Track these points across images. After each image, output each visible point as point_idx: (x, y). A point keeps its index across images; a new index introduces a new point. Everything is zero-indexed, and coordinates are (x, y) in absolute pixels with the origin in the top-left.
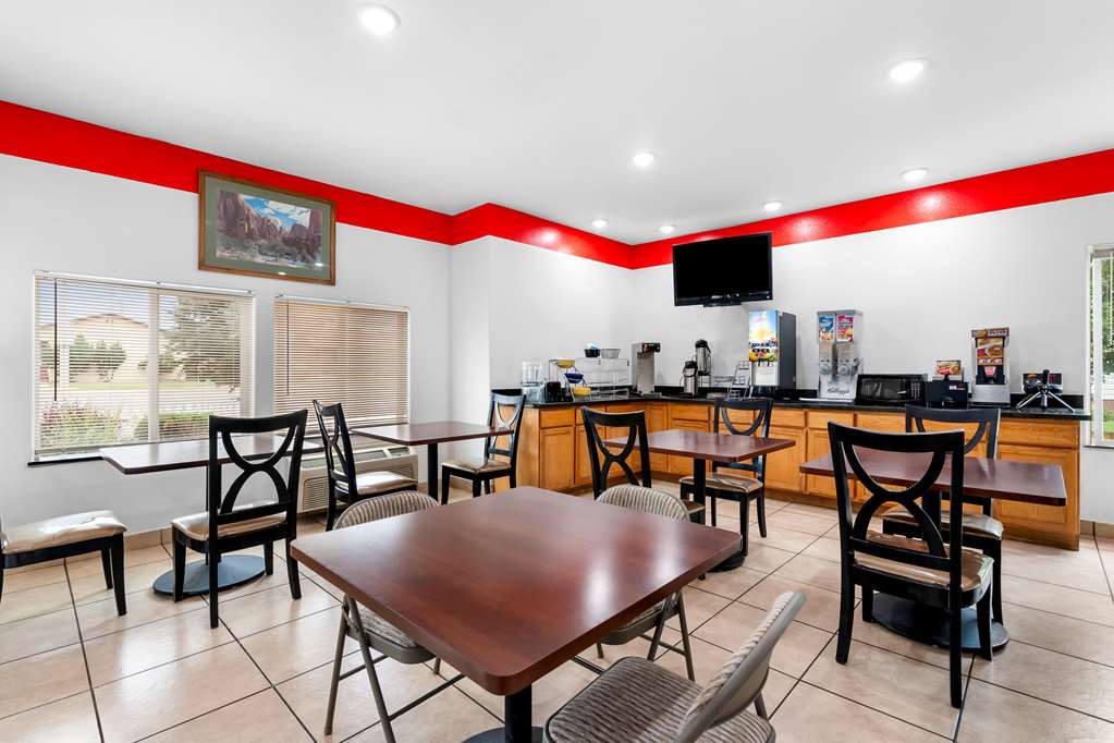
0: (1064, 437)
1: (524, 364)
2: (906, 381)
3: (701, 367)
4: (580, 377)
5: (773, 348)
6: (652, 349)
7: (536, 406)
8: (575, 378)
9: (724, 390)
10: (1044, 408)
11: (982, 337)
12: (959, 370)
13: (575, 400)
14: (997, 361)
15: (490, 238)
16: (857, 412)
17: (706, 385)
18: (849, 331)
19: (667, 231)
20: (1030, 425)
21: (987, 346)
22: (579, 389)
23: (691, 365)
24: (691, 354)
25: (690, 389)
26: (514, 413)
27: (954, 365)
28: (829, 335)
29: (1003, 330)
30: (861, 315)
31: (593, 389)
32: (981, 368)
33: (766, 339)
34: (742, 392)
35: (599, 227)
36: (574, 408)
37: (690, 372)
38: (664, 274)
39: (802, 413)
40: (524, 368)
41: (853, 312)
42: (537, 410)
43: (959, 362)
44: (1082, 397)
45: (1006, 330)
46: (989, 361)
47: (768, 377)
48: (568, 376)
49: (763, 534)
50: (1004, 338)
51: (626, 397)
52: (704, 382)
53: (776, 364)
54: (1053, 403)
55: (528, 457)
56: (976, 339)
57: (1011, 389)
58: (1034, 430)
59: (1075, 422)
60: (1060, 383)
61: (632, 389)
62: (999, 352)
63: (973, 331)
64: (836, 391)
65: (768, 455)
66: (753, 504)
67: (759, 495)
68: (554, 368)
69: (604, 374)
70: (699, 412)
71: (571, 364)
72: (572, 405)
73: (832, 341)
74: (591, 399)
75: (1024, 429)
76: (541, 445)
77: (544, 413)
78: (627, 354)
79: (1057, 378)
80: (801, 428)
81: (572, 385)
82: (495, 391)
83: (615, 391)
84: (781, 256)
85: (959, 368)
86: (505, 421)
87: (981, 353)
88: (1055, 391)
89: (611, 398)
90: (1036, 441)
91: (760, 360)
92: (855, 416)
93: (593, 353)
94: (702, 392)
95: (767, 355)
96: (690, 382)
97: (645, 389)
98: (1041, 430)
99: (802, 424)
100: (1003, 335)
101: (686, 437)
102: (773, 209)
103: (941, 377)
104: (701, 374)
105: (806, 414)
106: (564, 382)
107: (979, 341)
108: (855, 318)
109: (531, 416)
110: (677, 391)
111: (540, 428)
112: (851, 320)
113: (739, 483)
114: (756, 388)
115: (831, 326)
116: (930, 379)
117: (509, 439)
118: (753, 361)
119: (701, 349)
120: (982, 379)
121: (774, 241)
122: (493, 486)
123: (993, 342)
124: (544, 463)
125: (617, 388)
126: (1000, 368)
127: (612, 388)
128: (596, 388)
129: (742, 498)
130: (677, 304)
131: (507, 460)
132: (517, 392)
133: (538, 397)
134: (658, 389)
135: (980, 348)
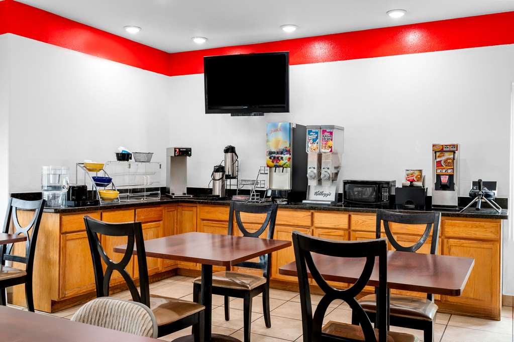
0: (491, 232)
1: (45, 168)
2: (379, 186)
3: (228, 171)
4: (109, 180)
5: (286, 156)
6: (184, 153)
7: (57, 211)
8: (102, 181)
9: (247, 192)
10: (478, 209)
11: (439, 150)
12: (421, 178)
13: (101, 204)
14: (449, 171)
15: (9, 36)
16: (351, 213)
17: (233, 188)
18: (330, 143)
19: (199, 42)
20: (469, 222)
21: (443, 159)
22: (106, 193)
23: (220, 169)
24: (220, 158)
25: (218, 192)
26: (33, 217)
27: (417, 173)
28: (315, 145)
29: (453, 146)
30: (342, 129)
31: (121, 191)
32: (438, 177)
33: (281, 147)
34: (262, 193)
35: (132, 33)
36: (100, 212)
37: (218, 175)
38: (196, 83)
39: (310, 214)
40: (45, 172)
41: (332, 127)
42: (58, 215)
43: (421, 171)
44: (507, 199)
45: (455, 147)
46: (444, 171)
47: (282, 181)
48: (95, 179)
49: (268, 325)
50: (454, 152)
51: (157, 199)
52: (232, 184)
53: (289, 170)
54: (485, 205)
55: (47, 261)
56: (435, 152)
57: (459, 193)
58: (472, 227)
59: (498, 220)
60: (495, 189)
61: (165, 191)
62: (451, 163)
63: (433, 146)
64: (321, 194)
65: (274, 254)
66: (257, 302)
67: (263, 290)
68: (81, 171)
69: (137, 177)
70: (223, 213)
71: (100, 168)
72: (96, 209)
73: (317, 151)
74: (120, 202)
75: (466, 226)
76: (62, 250)
77: (65, 218)
78: (162, 157)
79: (492, 185)
80: (308, 227)
81: (98, 188)
82: (14, 196)
83: (145, 193)
84: (297, 73)
86: (24, 225)
87: (439, 164)
88: (487, 196)
89: (142, 201)
90: (473, 236)
91: (276, 166)
92: (350, 216)
93: (124, 157)
94: (230, 193)
95: (281, 163)
96: (218, 184)
97: (178, 191)
98: (477, 227)
99: (309, 224)
100: (453, 149)
101: (213, 238)
102: (290, 32)
103: (408, 184)
104: (228, 177)
105: (312, 213)
106: (91, 186)
107: (438, 154)
108: (335, 132)
109: (51, 221)
110: (207, 192)
111: (61, 233)
112: (331, 133)
113: (246, 281)
114: (273, 191)
115: (317, 138)
116: (399, 185)
117: (26, 244)
118: (270, 167)
119: (229, 154)
120: (440, 186)
121: (291, 59)
122: (10, 295)
123: (448, 156)
124: (65, 266)
125: (148, 190)
126: (451, 177)
127: (142, 190)
128: (126, 191)
129: (245, 295)
130: (207, 112)
131: (23, 267)
132: (36, 196)
133: (61, 201)
134: (190, 190)
135: (438, 160)
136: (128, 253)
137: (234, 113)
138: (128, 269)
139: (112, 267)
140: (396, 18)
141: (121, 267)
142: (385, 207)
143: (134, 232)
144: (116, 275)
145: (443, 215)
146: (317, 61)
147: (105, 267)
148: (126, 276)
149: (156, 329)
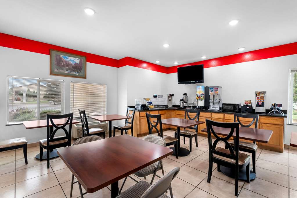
0: (280, 122)
1: (136, 100)
2: (234, 105)
3: (185, 100)
4: (151, 103)
5: (203, 96)
6: (172, 95)
7: (139, 111)
8: (150, 103)
9: (190, 107)
10: (274, 114)
11: (258, 94)
12: (250, 102)
13: (150, 109)
14: (262, 101)
15: (127, 66)
16: (224, 114)
17: (186, 105)
18: (217, 92)
19: (176, 64)
20: (270, 118)
21: (260, 96)
22: (151, 106)
23: (182, 100)
24: (182, 97)
25: (181, 106)
26: (133, 112)
27: (249, 101)
28: (212, 92)
29: (264, 92)
30: (222, 87)
31: (155, 106)
32: (258, 102)
33: (201, 93)
34: (195, 107)
35: (157, 62)
36: (149, 111)
37: (182, 102)
38: (175, 75)
39: (210, 113)
40: (136, 101)
41: (218, 87)
42: (139, 112)
43: (251, 100)
44: (286, 111)
45: (265, 92)
46: (260, 100)
47: (201, 103)
48: (148, 103)
49: (197, 146)
50: (264, 94)
51: (164, 108)
52: (185, 104)
53: (204, 100)
54: (277, 112)
55: (136, 124)
56: (257, 94)
57: (266, 108)
58: (272, 120)
59: (283, 118)
60: (281, 107)
61: (167, 106)
62: (263, 98)
63: (256, 92)
64: (214, 107)
65: (199, 125)
66: (194, 139)
67: (196, 136)
68: (144, 100)
69: (159, 102)
70: (183, 113)
71: (149, 99)
72: (148, 111)
73: (213, 94)
74: (154, 109)
75: (269, 119)
76: (140, 121)
77: (140, 113)
78: (166, 97)
79: (280, 106)
80: (210, 118)
81: (149, 105)
82: (128, 107)
83: (161, 107)
84: (206, 71)
85: (251, 102)
86: (131, 115)
87: (258, 98)
88: (278, 109)
89: (160, 109)
90: (272, 123)
91: (199, 99)
92: (224, 115)
93: (155, 97)
94: (185, 107)
95: (201, 98)
96: (182, 105)
97: (170, 106)
98: (273, 120)
99: (210, 116)
100: (264, 93)
101: (180, 120)
102: (204, 58)
103: (246, 105)
104: (185, 102)
105: (211, 114)
106: (147, 104)
107: (257, 95)
108: (219, 88)
109: (137, 113)
110: (178, 106)
111: (140, 117)
112: (218, 89)
113: (190, 133)
114: (199, 107)
115: (213, 90)
116: (242, 105)
117: (131, 119)
118: (198, 99)
119: (185, 96)
120: (258, 105)
121: (204, 66)
122: (128, 132)
123: (261, 95)
124: (141, 126)
125: (162, 106)
126: (263, 103)
127: (160, 106)
128: (156, 106)
129: (190, 137)
130: (178, 83)
131: (131, 125)
132: (133, 107)
133: (139, 109)
134: (174, 106)
135: (258, 97)
136: (157, 123)
137: (186, 83)
138: (157, 127)
139: (153, 126)
140: (241, 50)
141: (155, 126)
142: (237, 112)
143: (159, 117)
144: (154, 128)
145: (259, 115)
146: (213, 66)
147: (151, 126)
148: (156, 129)
149: (165, 144)
